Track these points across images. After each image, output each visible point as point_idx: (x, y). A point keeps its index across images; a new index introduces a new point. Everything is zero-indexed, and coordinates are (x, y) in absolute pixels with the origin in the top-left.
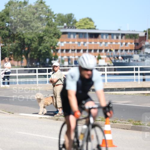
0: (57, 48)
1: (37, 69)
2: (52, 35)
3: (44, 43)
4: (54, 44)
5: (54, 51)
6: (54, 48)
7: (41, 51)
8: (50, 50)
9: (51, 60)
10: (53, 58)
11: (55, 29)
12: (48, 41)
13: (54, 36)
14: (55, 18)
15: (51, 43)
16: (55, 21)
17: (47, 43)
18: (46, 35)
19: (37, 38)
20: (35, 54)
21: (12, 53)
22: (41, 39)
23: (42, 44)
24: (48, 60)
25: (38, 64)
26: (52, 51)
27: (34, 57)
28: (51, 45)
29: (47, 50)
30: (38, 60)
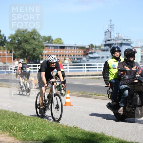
0: (43, 54)
1: (32, 65)
2: (40, 47)
3: (36, 51)
4: (41, 52)
5: (41, 56)
6: (41, 54)
7: (34, 55)
8: (39, 55)
9: (39, 60)
10: (41, 59)
11: (42, 44)
12: (38, 50)
13: (41, 48)
14: (42, 38)
15: (40, 51)
16: (42, 40)
17: (37, 51)
18: (37, 47)
19: (32, 49)
20: (31, 57)
21: (19, 56)
22: (34, 49)
23: (35, 52)
24: (38, 60)
25: (33, 62)
26: (40, 56)
27: (31, 58)
28: (40, 53)
29: (38, 55)
30: (33, 60)
